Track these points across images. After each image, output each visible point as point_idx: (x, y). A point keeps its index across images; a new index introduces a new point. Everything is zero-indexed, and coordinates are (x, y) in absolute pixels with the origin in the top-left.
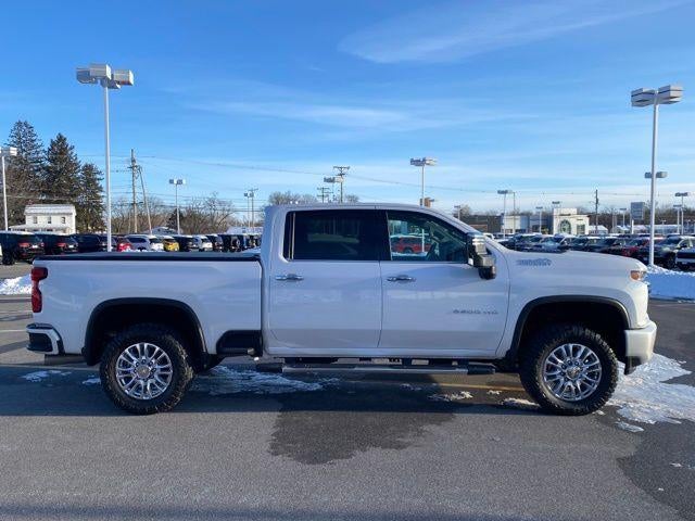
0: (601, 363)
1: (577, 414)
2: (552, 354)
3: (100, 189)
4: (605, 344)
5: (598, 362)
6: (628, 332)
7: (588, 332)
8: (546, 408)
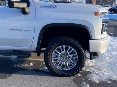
0: (78, 54)
1: (66, 76)
2: (56, 50)
4: (79, 46)
5: (76, 54)
6: (90, 41)
7: (72, 40)
8: (52, 73)
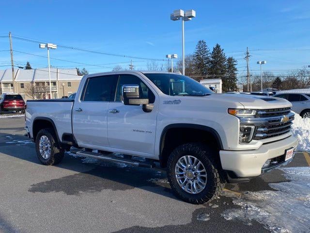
3: (235, 70)
6: (221, 152)
